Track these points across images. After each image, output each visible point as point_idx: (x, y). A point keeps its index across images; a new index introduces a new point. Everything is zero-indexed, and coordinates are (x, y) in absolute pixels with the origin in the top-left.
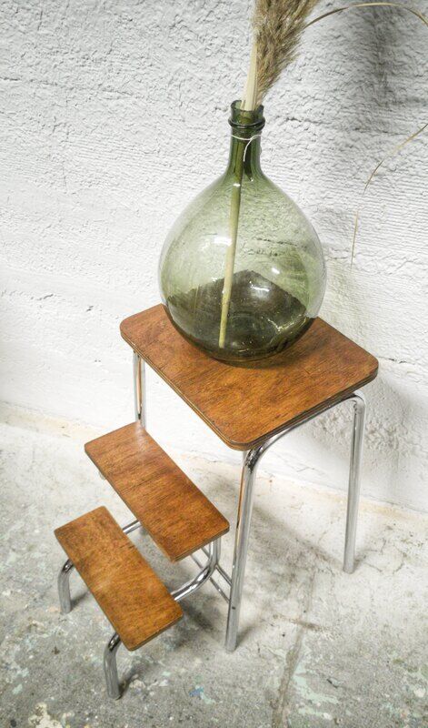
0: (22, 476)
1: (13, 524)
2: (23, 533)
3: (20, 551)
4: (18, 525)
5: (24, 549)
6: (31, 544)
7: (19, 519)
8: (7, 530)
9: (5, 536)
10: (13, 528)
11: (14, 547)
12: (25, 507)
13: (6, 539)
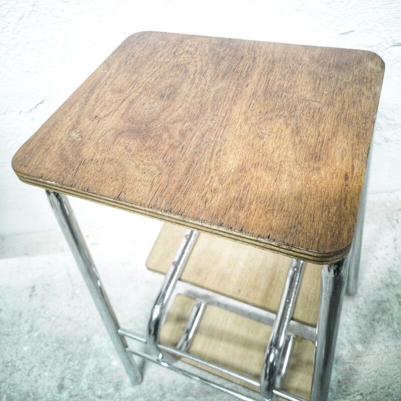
0: (69, 305)
1: (84, 365)
2: (101, 372)
3: (108, 395)
4: (91, 365)
5: (111, 391)
6: (116, 381)
7: (88, 357)
8: (80, 375)
9: (82, 384)
10: (87, 370)
11: (99, 393)
12: (89, 340)
13: (85, 387)
